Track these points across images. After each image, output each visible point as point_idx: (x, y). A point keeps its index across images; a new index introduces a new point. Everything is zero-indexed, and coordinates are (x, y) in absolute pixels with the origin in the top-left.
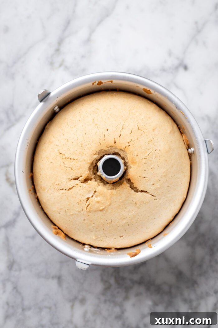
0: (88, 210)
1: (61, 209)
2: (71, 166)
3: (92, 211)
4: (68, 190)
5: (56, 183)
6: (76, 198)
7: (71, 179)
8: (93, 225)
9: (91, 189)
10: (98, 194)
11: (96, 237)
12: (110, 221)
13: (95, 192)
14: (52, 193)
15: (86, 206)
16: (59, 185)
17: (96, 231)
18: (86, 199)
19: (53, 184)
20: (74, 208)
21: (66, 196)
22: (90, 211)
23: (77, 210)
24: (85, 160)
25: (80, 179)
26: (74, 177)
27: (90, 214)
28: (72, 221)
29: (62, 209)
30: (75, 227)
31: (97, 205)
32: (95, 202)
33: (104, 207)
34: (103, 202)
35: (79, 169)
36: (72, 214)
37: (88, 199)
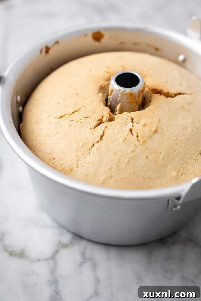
0: (141, 141)
1: (110, 169)
2: (83, 117)
3: (146, 139)
4: (101, 139)
5: (81, 146)
6: (117, 140)
7: (95, 127)
8: (161, 156)
9: (125, 120)
10: (137, 119)
11: (175, 171)
12: (175, 138)
13: (132, 120)
14: (84, 162)
15: (136, 138)
16: (86, 143)
17: (171, 163)
18: (130, 132)
19: (77, 151)
20: (124, 152)
21: (103, 148)
22: (145, 142)
23: (130, 151)
24: (93, 101)
25: (104, 119)
26: (96, 123)
27: (147, 145)
28: (134, 173)
29: (111, 167)
30: (144, 178)
31: (147, 129)
32: (142, 127)
33: (155, 127)
34: (149, 122)
35: (94, 112)
36: (126, 162)
37: (131, 130)
